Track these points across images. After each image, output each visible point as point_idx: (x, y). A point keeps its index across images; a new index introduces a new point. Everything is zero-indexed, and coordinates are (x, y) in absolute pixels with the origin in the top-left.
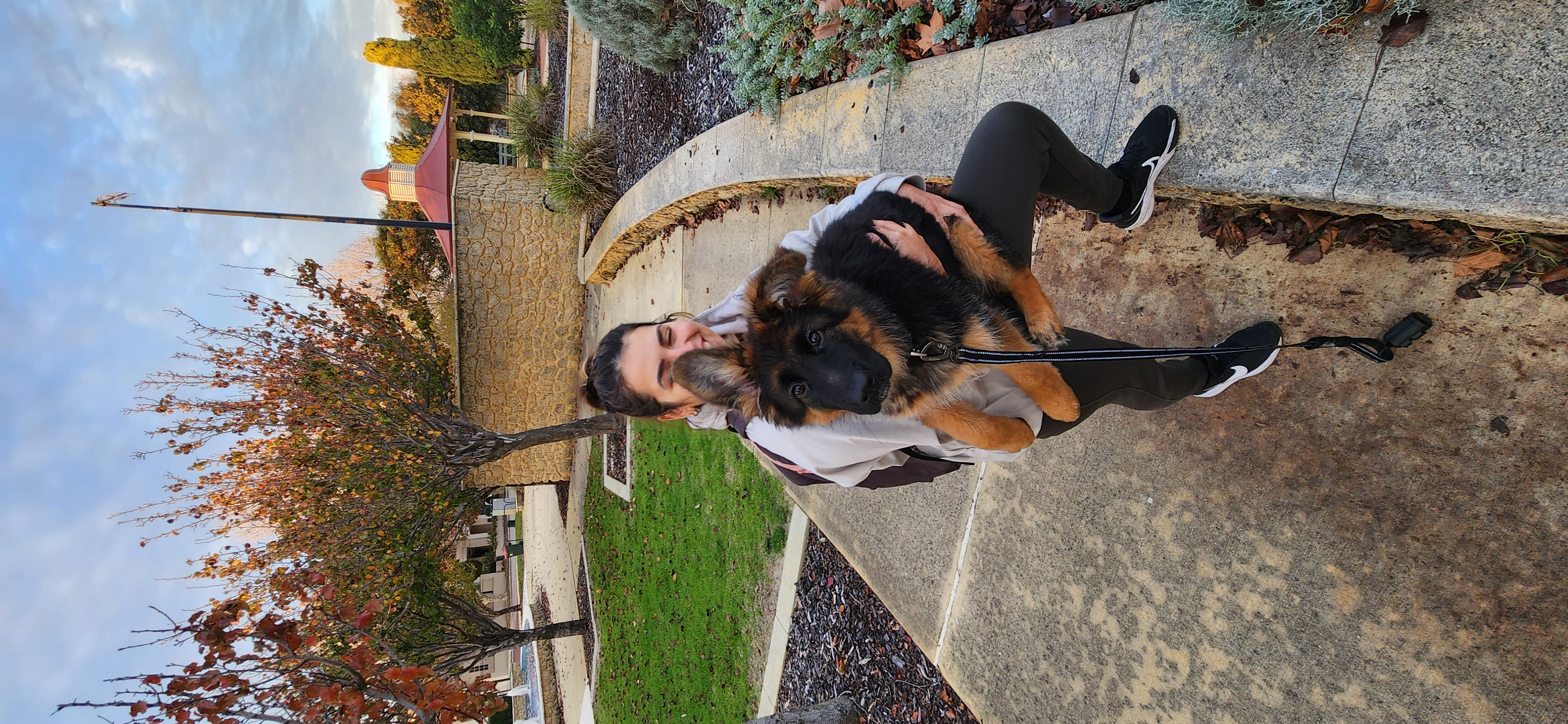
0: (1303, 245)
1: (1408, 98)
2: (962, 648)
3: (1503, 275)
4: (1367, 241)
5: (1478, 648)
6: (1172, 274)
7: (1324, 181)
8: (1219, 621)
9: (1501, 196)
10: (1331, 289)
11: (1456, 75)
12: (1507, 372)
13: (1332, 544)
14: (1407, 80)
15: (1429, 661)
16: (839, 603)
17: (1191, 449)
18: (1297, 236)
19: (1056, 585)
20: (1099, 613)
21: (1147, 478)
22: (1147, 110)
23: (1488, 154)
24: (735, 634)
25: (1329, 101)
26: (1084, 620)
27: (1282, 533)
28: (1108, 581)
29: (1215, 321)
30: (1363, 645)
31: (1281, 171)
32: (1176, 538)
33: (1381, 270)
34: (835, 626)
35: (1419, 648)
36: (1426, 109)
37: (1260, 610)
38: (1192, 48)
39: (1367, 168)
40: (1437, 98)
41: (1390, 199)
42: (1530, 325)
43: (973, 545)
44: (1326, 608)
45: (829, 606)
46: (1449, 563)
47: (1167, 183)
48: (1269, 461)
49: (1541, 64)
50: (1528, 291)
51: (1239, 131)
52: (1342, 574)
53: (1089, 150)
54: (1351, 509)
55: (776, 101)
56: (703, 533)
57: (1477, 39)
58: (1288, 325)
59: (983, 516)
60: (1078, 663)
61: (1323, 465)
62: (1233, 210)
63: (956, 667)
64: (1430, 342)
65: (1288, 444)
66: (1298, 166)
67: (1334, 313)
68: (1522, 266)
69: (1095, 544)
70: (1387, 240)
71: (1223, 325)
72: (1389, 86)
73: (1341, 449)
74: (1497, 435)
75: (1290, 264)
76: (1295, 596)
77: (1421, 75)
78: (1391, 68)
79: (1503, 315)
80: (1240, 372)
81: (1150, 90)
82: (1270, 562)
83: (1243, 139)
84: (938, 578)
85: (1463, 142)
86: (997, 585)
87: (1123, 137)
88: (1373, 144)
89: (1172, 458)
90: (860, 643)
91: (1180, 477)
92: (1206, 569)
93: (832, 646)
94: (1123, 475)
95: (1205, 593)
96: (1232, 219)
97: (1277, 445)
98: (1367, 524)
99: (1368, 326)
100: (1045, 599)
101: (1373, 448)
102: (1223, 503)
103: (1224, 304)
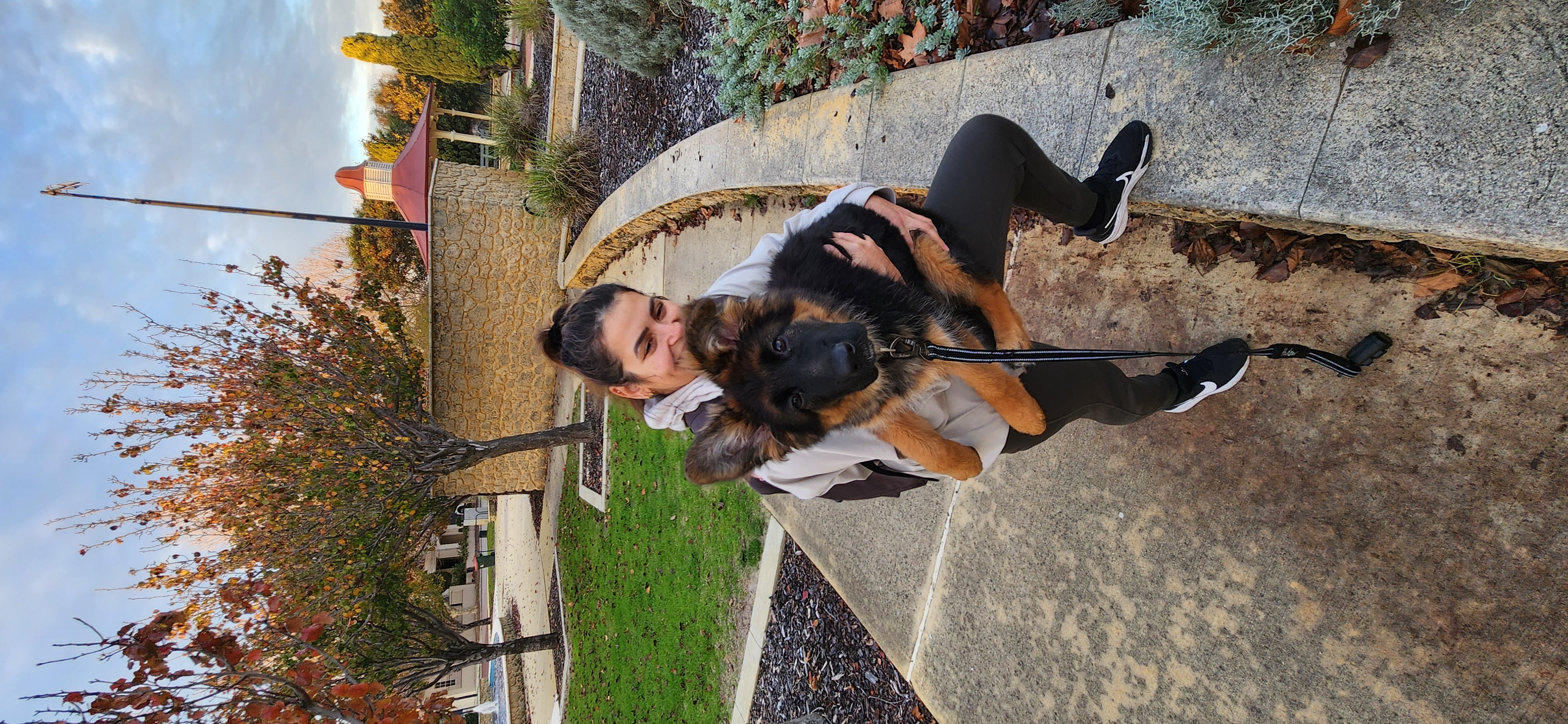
0: (1271, 264)
1: (1371, 119)
2: (935, 663)
3: (1460, 297)
4: (1332, 260)
5: (1435, 665)
6: (1145, 289)
7: (1291, 199)
8: (1187, 636)
9: (1458, 216)
10: (1297, 307)
11: (1417, 97)
12: (1463, 391)
13: (1296, 560)
14: (1370, 102)
15: (1389, 677)
16: (813, 617)
17: (1162, 465)
18: (1265, 254)
19: (1028, 601)
20: (1069, 629)
21: (1118, 493)
22: (1122, 125)
23: (1446, 175)
24: (708, 649)
25: (1296, 120)
26: (1055, 635)
27: (1248, 549)
28: (1080, 596)
29: (1186, 337)
30: (1325, 661)
31: (1249, 188)
32: (1146, 553)
33: (1344, 289)
34: (808, 641)
35: (1377, 664)
36: (1388, 130)
37: (1226, 626)
38: (1166, 64)
39: (1331, 187)
40: (1398, 119)
41: (1354, 218)
42: (1485, 346)
43: (947, 559)
44: (1290, 624)
45: (803, 620)
46: (1407, 580)
47: (1140, 198)
48: (1237, 477)
49: (1497, 88)
50: (1484, 312)
51: (1210, 148)
52: (1305, 591)
53: (1065, 164)
54: (1314, 526)
55: (759, 107)
56: (678, 545)
57: (1437, 62)
58: (1256, 342)
59: (956, 529)
60: (1049, 678)
61: (1287, 481)
62: (1204, 228)
63: (928, 682)
64: (1390, 361)
65: (1254, 460)
66: (1266, 183)
67: (1300, 331)
68: (1478, 287)
69: (1067, 559)
70: (1351, 260)
71: (1193, 341)
72: (1353, 106)
73: (1305, 466)
74: (1453, 454)
75: (1257, 282)
76: (1260, 613)
77: (1384, 96)
78: (1355, 89)
79: (1460, 336)
80: (1210, 388)
81: (1125, 105)
82: (1236, 578)
83: (1214, 156)
84: (912, 592)
85: (1422, 164)
86: (970, 599)
87: (1099, 151)
88: (1337, 164)
89: (1143, 474)
90: (834, 658)
91: (1150, 491)
92: (1175, 584)
93: (805, 662)
94: (1095, 490)
95: (1173, 608)
96: (1204, 237)
97: (1244, 461)
98: (1329, 541)
99: (1332, 344)
100: (1017, 613)
101: (1335, 465)
102: (1191, 519)
103: (1195, 320)
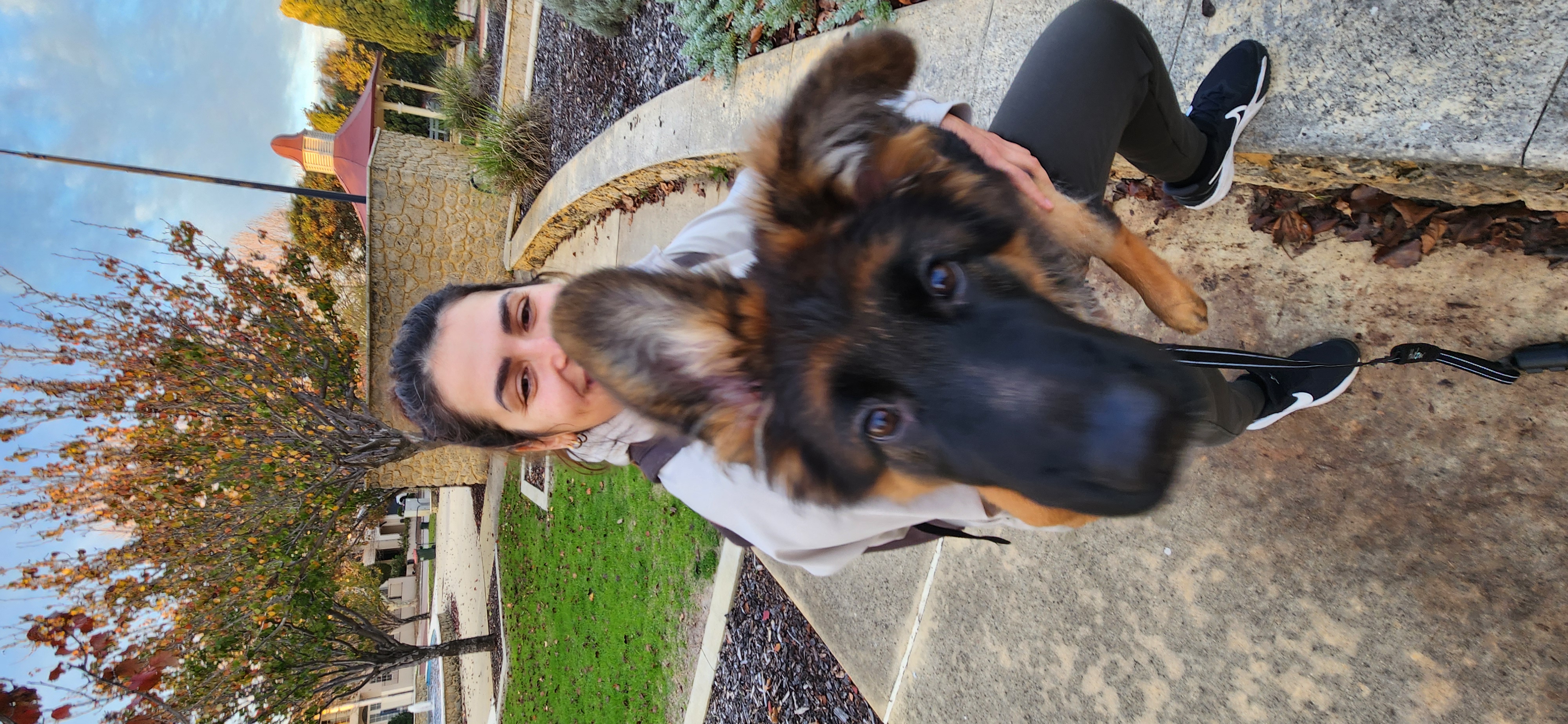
0: (1395, 243)
2: (919, 706)
4: (1489, 239)
6: (1210, 276)
7: (1510, 138)
8: (1255, 707)
10: (1433, 299)
13: (1420, 625)
16: (774, 641)
17: (1225, 493)
18: (1388, 231)
19: (1039, 644)
20: (1093, 682)
21: (1163, 524)
24: (655, 667)
26: (1074, 688)
27: (1348, 605)
28: (1108, 645)
29: (1266, 335)
31: (1436, 125)
32: (1200, 600)
33: (1506, 277)
34: (768, 667)
37: (1312, 699)
43: (937, 588)
44: (1407, 705)
45: (763, 643)
48: (1334, 514)
52: (1433, 665)
54: (1448, 582)
55: (731, 60)
56: (625, 551)
58: (1369, 344)
59: (952, 555)
61: (1411, 524)
62: (1294, 198)
65: (1361, 494)
66: (1465, 117)
67: (1436, 330)
69: (1093, 599)
70: (1518, 238)
71: (1276, 341)
73: (1438, 505)
75: (1374, 267)
76: (1363, 686)
80: (1303, 400)
81: (1230, 24)
82: (1329, 640)
83: (1376, 83)
84: (893, 622)
86: (965, 636)
87: (1188, 87)
89: (1198, 502)
90: (797, 689)
91: (1209, 525)
92: (1240, 641)
93: (764, 690)
95: (1237, 671)
96: (1297, 208)
97: (1346, 494)
98: (1472, 603)
99: (1485, 349)
100: (1025, 658)
101: (1485, 506)
102: (1266, 562)
103: (1280, 314)
